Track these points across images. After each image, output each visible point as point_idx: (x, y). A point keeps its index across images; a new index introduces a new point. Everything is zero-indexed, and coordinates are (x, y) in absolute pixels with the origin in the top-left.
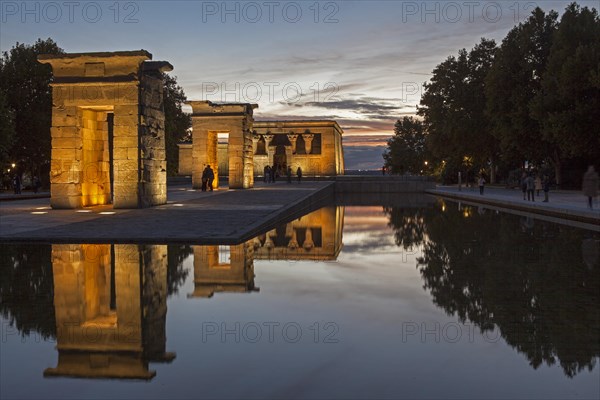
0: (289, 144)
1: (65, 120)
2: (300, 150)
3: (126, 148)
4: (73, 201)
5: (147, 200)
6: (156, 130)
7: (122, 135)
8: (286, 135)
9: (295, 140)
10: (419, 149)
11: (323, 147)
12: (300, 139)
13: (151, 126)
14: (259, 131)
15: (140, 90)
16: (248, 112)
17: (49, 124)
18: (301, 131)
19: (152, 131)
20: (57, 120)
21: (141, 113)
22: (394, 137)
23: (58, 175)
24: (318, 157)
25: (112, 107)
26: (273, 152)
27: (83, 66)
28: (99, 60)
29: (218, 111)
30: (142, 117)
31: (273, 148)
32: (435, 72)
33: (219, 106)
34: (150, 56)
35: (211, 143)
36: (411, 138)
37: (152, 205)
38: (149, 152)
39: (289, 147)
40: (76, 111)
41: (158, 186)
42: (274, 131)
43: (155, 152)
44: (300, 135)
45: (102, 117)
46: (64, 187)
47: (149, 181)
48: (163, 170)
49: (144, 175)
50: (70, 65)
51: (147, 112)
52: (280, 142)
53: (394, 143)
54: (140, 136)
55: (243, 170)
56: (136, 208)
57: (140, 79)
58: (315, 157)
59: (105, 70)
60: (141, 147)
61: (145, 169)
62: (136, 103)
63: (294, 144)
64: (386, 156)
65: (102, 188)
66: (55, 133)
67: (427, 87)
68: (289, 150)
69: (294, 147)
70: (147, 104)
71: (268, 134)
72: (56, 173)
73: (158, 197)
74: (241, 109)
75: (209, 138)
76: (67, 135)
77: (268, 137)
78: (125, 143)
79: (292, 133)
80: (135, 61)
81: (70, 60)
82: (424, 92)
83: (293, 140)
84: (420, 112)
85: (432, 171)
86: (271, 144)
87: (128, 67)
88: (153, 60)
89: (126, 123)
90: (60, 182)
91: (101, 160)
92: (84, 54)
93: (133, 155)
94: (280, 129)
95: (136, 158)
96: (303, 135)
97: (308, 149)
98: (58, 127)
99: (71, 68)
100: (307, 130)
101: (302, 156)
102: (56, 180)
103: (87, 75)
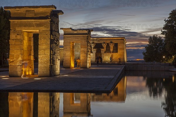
0: (103, 48)
1: (16, 36)
2: (108, 51)
3: (45, 50)
4: (19, 73)
5: (53, 73)
6: (57, 41)
7: (43, 44)
8: (101, 43)
9: (105, 46)
10: (160, 50)
11: (119, 49)
12: (108, 46)
13: (54, 39)
15: (51, 23)
16: (89, 33)
17: (9, 38)
18: (108, 42)
19: (55, 42)
20: (13, 36)
21: (51, 34)
22: (148, 45)
23: (13, 61)
24: (116, 54)
25: (38, 31)
26: (95, 52)
27: (25, 12)
28: (32, 9)
29: (75, 32)
30: (52, 35)
31: (95, 50)
32: (170, 14)
33: (76, 30)
34: (56, 8)
35: (71, 47)
36: (157, 45)
37: (55, 76)
38: (54, 51)
39: (103, 49)
40: (21, 32)
41: (57, 67)
43: (56, 51)
44: (108, 44)
45: (31, 35)
46: (16, 67)
47: (54, 64)
48: (59, 60)
49: (52, 61)
50: (19, 11)
51: (54, 33)
52: (98, 47)
53: (148, 48)
54: (51, 44)
55: (87, 60)
56: (49, 77)
57: (51, 18)
59: (35, 14)
60: (51, 49)
61: (52, 59)
62: (49, 29)
63: (105, 48)
64: (144, 54)
65: (31, 67)
66: (11, 42)
67: (166, 21)
68: (103, 50)
69: (105, 49)
70: (53, 29)
71: (93, 43)
72: (12, 60)
73: (57, 72)
74: (86, 32)
75: (71, 45)
76: (17, 43)
77: (93, 44)
78: (44, 47)
79: (104, 43)
80: (49, 10)
81: (19, 9)
82: (165, 24)
84: (163, 33)
85: (167, 60)
86: (94, 48)
87: (45, 13)
88: (57, 10)
89: (44, 38)
90: (13, 65)
91: (30, 55)
92: (26, 7)
93: (48, 53)
94: (99, 41)
95: (49, 54)
96: (109, 44)
97: (111, 50)
98: (13, 40)
99: (19, 13)
100: (111, 42)
101: (109, 54)
102: (11, 64)
103: (27, 16)
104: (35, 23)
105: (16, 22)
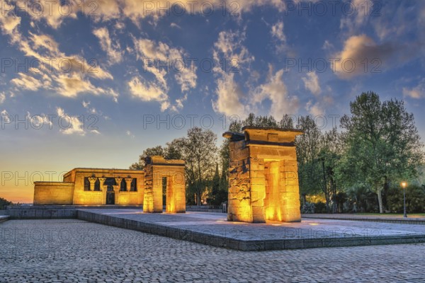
0: (116, 184)
1: (258, 167)
2: (124, 188)
3: (293, 186)
8: (114, 178)
11: (138, 187)
12: (124, 181)
14: (97, 175)
18: (125, 176)
23: (256, 201)
24: (135, 193)
26: (106, 190)
27: (267, 135)
28: (276, 132)
31: (106, 186)
39: (117, 186)
40: (263, 162)
42: (107, 175)
44: (123, 179)
46: (261, 209)
50: (260, 134)
52: (110, 182)
58: (133, 193)
62: (296, 159)
63: (120, 184)
68: (117, 188)
71: (103, 177)
72: (254, 200)
77: (103, 179)
78: (291, 182)
79: (119, 178)
83: (119, 181)
86: (105, 184)
87: (290, 138)
89: (292, 171)
90: (257, 206)
94: (111, 174)
96: (125, 179)
97: (129, 187)
98: (254, 171)
99: (260, 136)
101: (126, 193)
102: (254, 204)
103: (269, 141)
104: (279, 150)
105: (257, 148)
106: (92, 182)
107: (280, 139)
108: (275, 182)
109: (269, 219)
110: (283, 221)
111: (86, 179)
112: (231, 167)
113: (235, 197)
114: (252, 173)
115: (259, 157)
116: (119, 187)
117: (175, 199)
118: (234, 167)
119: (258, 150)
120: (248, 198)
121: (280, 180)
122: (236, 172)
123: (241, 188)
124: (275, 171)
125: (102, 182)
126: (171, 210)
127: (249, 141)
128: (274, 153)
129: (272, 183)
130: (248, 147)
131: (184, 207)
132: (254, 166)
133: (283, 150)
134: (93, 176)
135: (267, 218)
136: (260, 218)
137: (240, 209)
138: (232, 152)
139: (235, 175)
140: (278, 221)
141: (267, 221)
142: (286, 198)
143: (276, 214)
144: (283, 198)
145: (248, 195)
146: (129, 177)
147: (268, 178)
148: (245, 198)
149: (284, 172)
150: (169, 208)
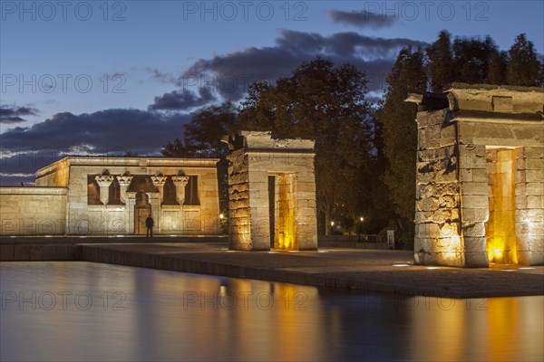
0: (155, 190)
1: (475, 161)
2: (170, 199)
3: (540, 197)
7: (535, 181)
8: (150, 176)
9: (163, 184)
11: (201, 195)
12: (170, 184)
14: (113, 171)
18: (172, 171)
23: (471, 226)
24: (196, 208)
26: (133, 201)
27: (490, 100)
28: (507, 93)
29: (282, 146)
31: (132, 194)
39: (155, 195)
42: (134, 171)
44: (169, 177)
50: (477, 97)
58: (191, 209)
59: (514, 106)
66: (465, 176)
69: (162, 194)
71: (126, 175)
74: (310, 145)
76: (478, 179)
78: (538, 190)
79: (160, 175)
83: (161, 184)
87: (535, 104)
89: (538, 168)
90: (473, 235)
94: (143, 168)
96: (174, 178)
97: (181, 196)
98: (469, 169)
99: (477, 101)
100: (180, 171)
101: (175, 208)
102: (468, 233)
103: (496, 110)
104: (514, 128)
105: (473, 124)
106: (105, 185)
107: (516, 106)
108: (506, 190)
109: (494, 261)
110: (521, 263)
111: (91, 179)
112: (421, 161)
113: (430, 219)
114: (463, 172)
115: (476, 142)
116: (160, 196)
117: (295, 223)
118: (427, 161)
119: (474, 129)
120: (455, 221)
121: (514, 186)
122: (432, 170)
123: (441, 201)
124: (507, 167)
125: (124, 185)
126: (287, 245)
127: (457, 112)
128: (504, 134)
129: (501, 192)
130: (455, 122)
131: (315, 238)
132: (466, 160)
133: (521, 128)
134: (106, 173)
135: (490, 258)
136: (478, 258)
137: (441, 242)
138: (423, 132)
139: (429, 176)
140: (512, 263)
141: (491, 264)
142: (527, 220)
143: (507, 251)
144: (521, 219)
145: (455, 215)
146: (182, 174)
147: (493, 182)
148: (449, 221)
149: (523, 170)
150: (281, 241)
